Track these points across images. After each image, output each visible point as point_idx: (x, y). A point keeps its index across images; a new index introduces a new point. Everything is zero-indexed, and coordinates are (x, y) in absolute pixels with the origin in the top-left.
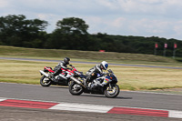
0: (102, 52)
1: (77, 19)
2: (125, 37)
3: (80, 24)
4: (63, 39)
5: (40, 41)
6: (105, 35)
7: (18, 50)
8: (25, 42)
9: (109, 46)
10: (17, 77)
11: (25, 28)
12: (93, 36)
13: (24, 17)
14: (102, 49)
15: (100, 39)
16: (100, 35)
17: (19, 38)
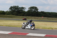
0: (43, 17)
1: (35, 7)
2: (50, 13)
3: (36, 9)
4: (30, 13)
5: (23, 14)
6: (44, 12)
7: (16, 17)
8: (19, 14)
9: (45, 15)
10: (16, 25)
11: (19, 10)
12: (40, 12)
13: (18, 6)
14: (43, 16)
15: (42, 13)
16: (42, 12)
17: (17, 13)
